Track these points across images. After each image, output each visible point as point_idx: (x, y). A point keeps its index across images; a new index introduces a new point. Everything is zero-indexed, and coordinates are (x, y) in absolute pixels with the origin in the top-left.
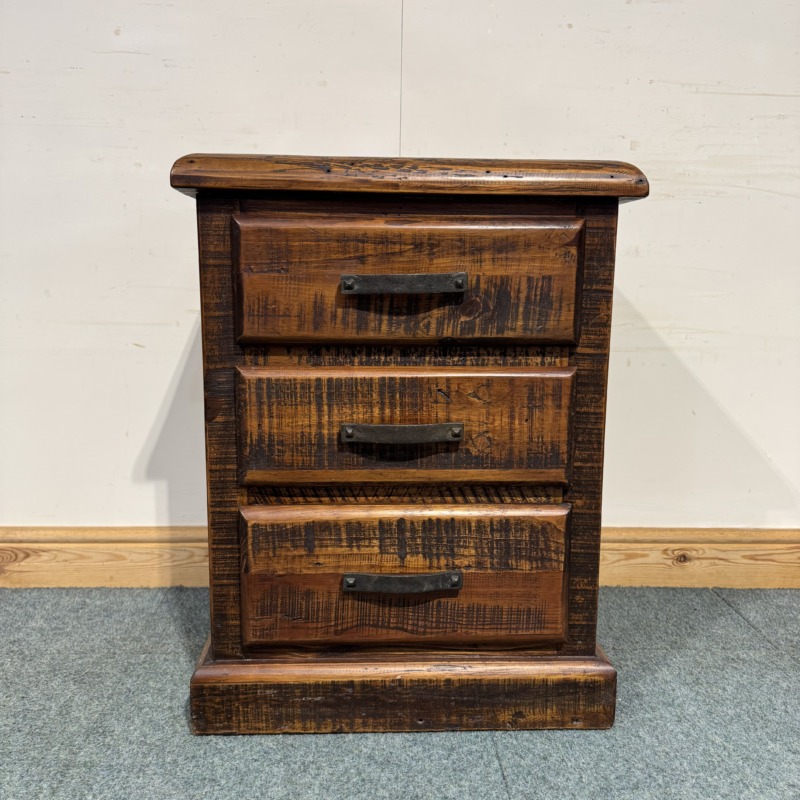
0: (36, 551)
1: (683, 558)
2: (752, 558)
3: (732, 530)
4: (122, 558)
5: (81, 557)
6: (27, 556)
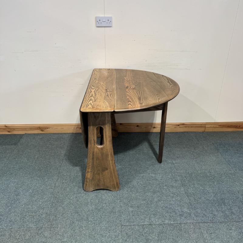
1: (154, 128)
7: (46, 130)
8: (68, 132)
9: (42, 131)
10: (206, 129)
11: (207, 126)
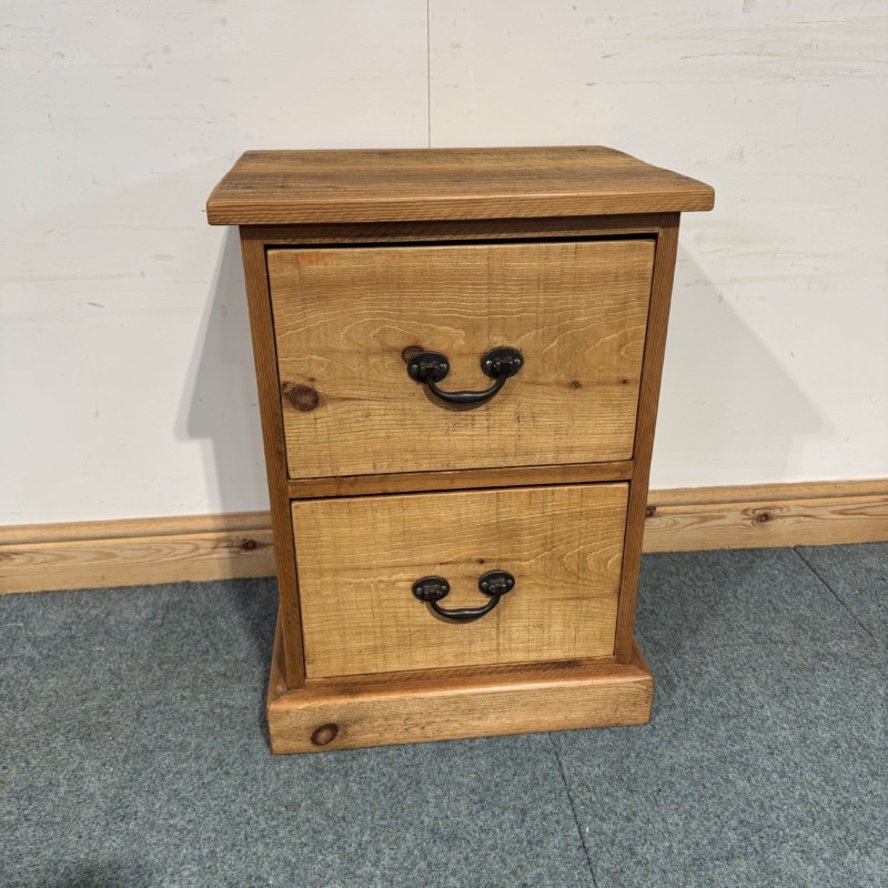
1: (765, 518)
2: (842, 513)
3: (822, 484)
4: (114, 556)
5: (63, 558)
8: (153, 581)
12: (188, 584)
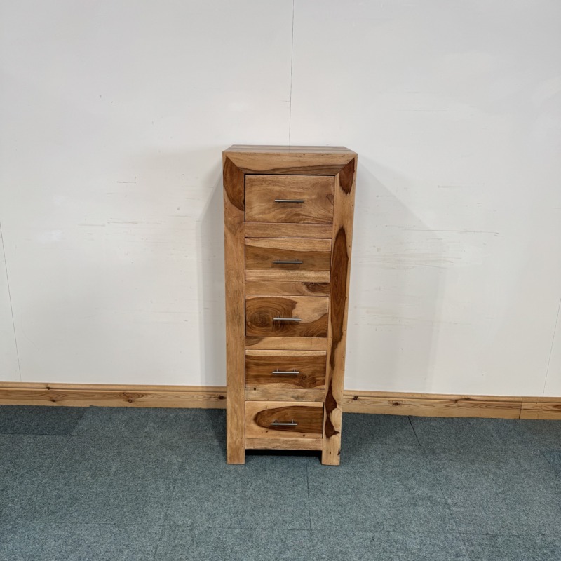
0: (146, 394)
1: (397, 404)
2: (425, 405)
3: (417, 394)
4: (179, 397)
5: (163, 397)
6: (143, 396)
7: (138, 399)
8: (191, 406)
9: (129, 401)
10: (523, 412)
11: (524, 406)
12: (201, 409)
